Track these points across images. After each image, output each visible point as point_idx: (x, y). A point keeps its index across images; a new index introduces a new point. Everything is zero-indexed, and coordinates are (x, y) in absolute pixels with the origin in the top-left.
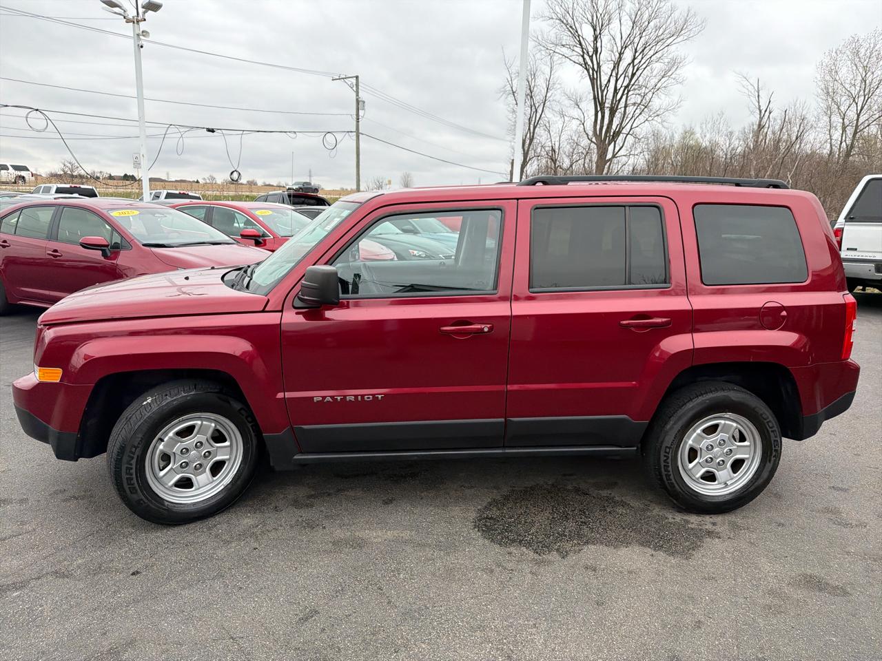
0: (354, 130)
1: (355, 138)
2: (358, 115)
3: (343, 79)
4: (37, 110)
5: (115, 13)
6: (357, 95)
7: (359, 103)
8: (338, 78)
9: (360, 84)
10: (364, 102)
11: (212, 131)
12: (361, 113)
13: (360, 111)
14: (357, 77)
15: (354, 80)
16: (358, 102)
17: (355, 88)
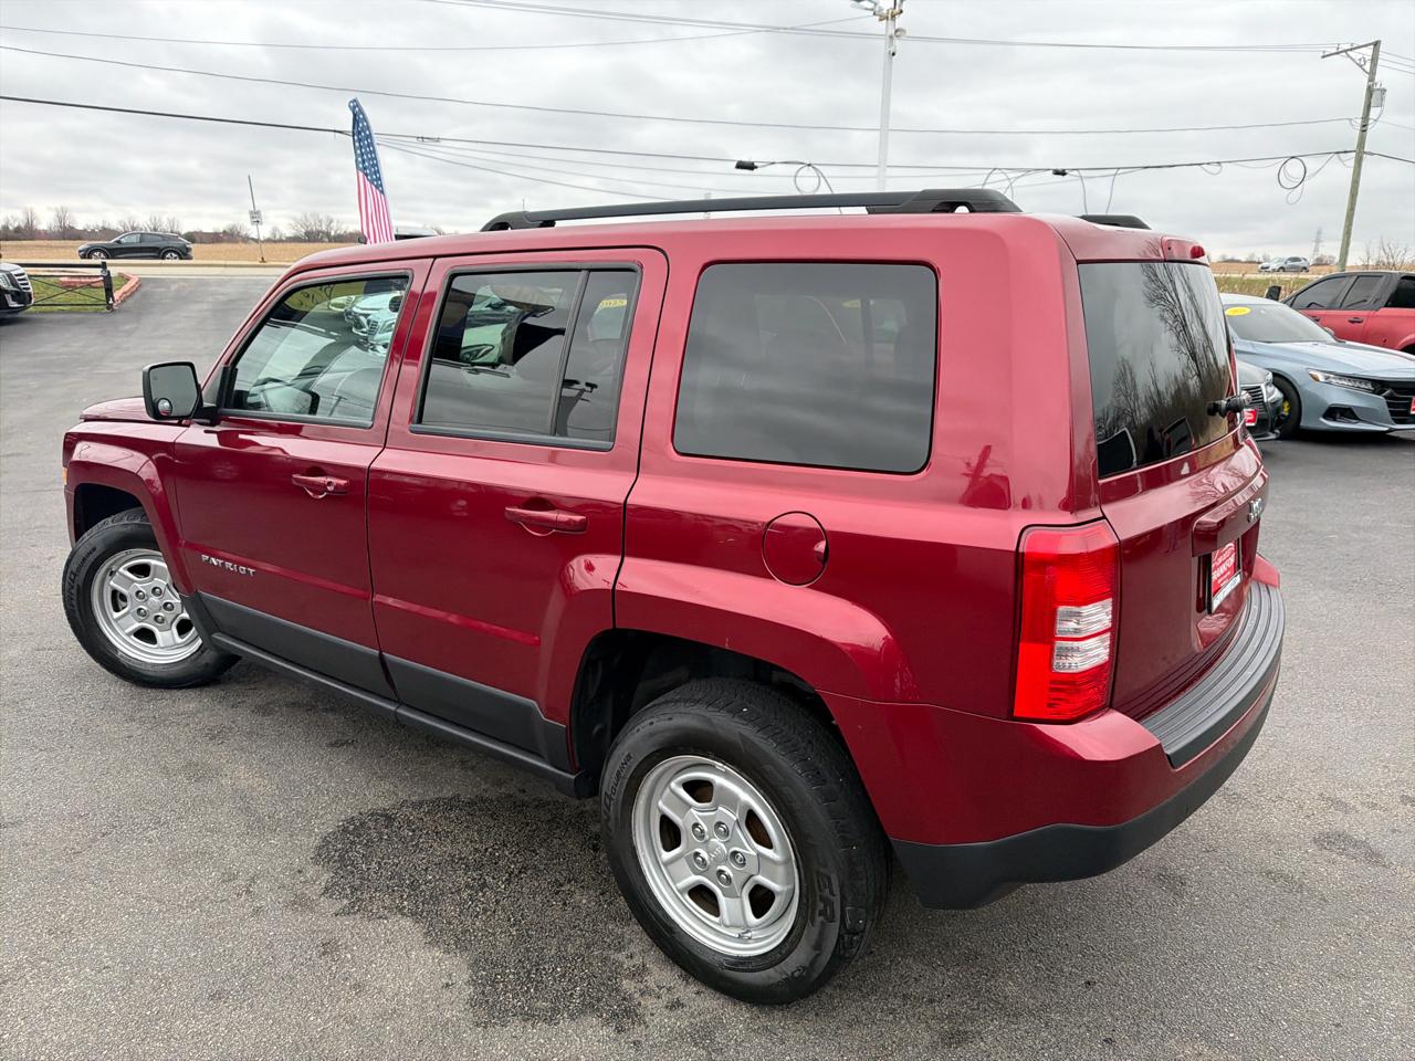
0: (1354, 147)
1: (1352, 163)
2: (1366, 117)
3: (1346, 51)
4: (809, 165)
5: (867, 9)
6: (1371, 79)
7: (1373, 94)
8: (1334, 51)
9: (1381, 55)
10: (1384, 91)
11: (1063, 173)
12: (1374, 113)
13: (1372, 109)
14: (1376, 44)
15: (1369, 52)
16: (1370, 91)
17: (1367, 67)
